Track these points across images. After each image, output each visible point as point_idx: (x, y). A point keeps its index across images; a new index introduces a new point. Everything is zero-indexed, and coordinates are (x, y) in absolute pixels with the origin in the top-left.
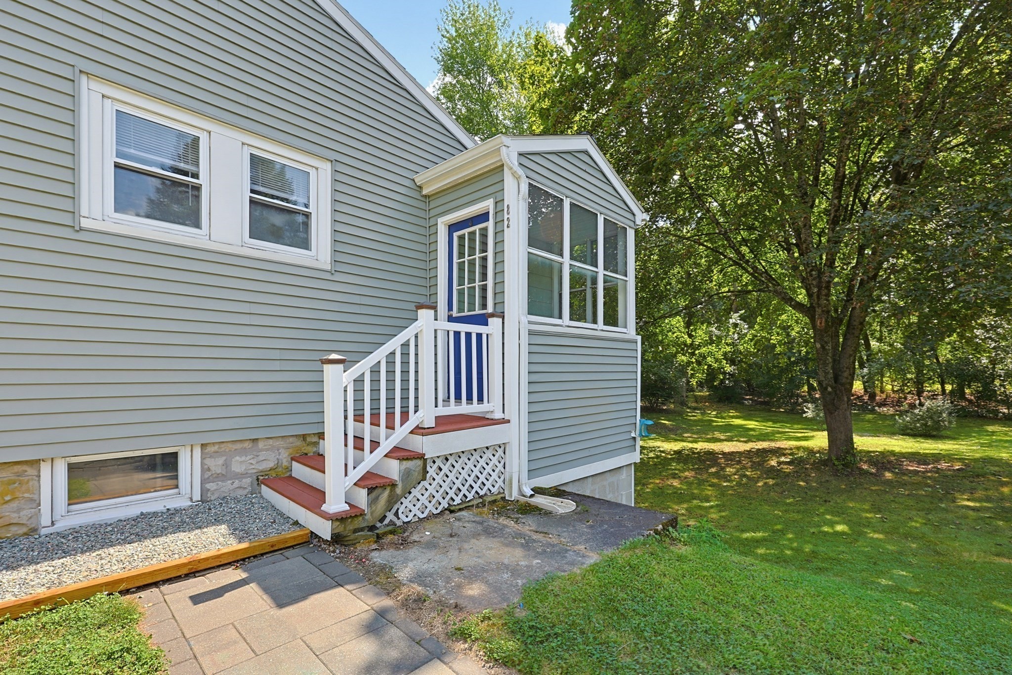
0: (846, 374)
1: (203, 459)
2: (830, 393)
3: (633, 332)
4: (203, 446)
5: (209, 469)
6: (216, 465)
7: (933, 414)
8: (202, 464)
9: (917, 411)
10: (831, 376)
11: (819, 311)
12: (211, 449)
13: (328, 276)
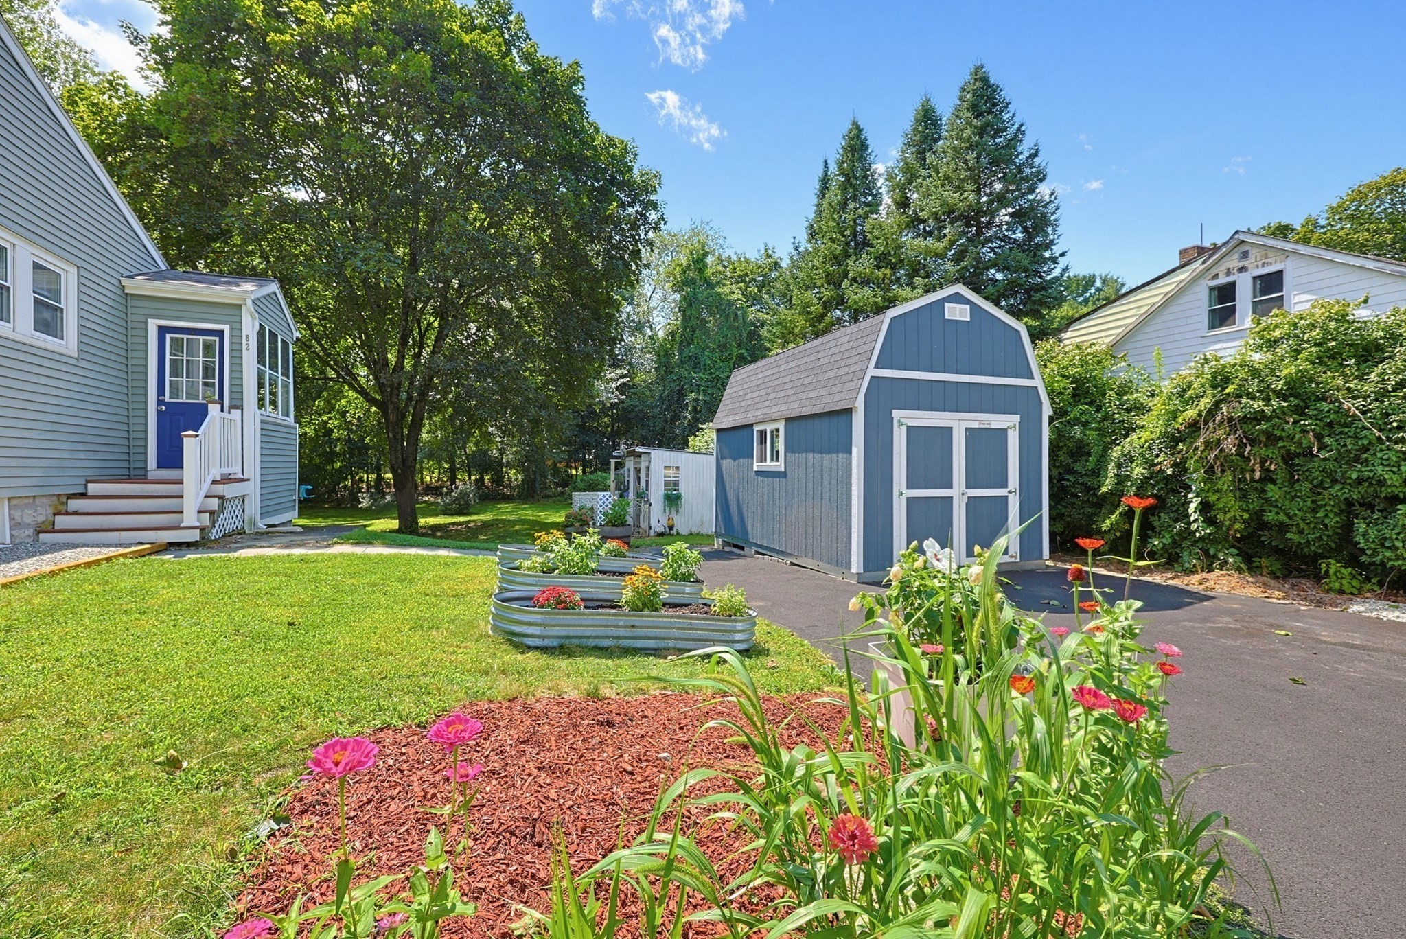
0: (411, 459)
1: (9, 510)
2: (400, 474)
3: (293, 420)
4: (9, 499)
5: (14, 519)
6: (17, 514)
7: (464, 495)
8: (10, 514)
9: (453, 494)
10: (400, 460)
11: (391, 407)
12: (14, 502)
13: (74, 362)
